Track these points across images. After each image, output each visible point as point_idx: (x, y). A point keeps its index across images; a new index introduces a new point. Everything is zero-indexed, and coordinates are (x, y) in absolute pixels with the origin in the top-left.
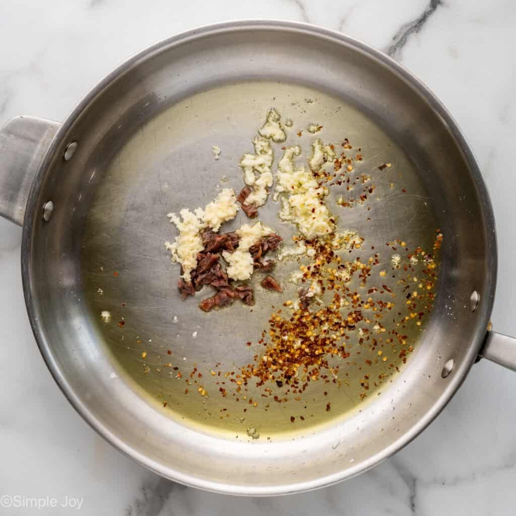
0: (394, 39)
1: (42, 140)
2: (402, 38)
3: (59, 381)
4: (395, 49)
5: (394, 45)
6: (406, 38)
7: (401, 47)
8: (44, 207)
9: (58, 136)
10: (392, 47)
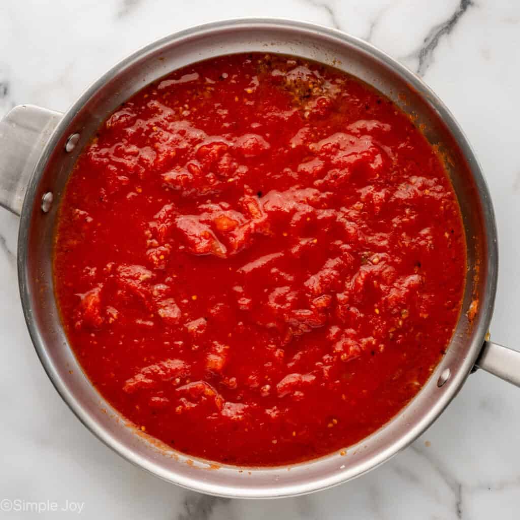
0: (425, 41)
1: (44, 130)
2: (433, 40)
3: (51, 374)
4: (426, 52)
5: (425, 47)
6: (437, 40)
7: (433, 49)
8: (43, 198)
9: (60, 127)
10: (424, 48)
